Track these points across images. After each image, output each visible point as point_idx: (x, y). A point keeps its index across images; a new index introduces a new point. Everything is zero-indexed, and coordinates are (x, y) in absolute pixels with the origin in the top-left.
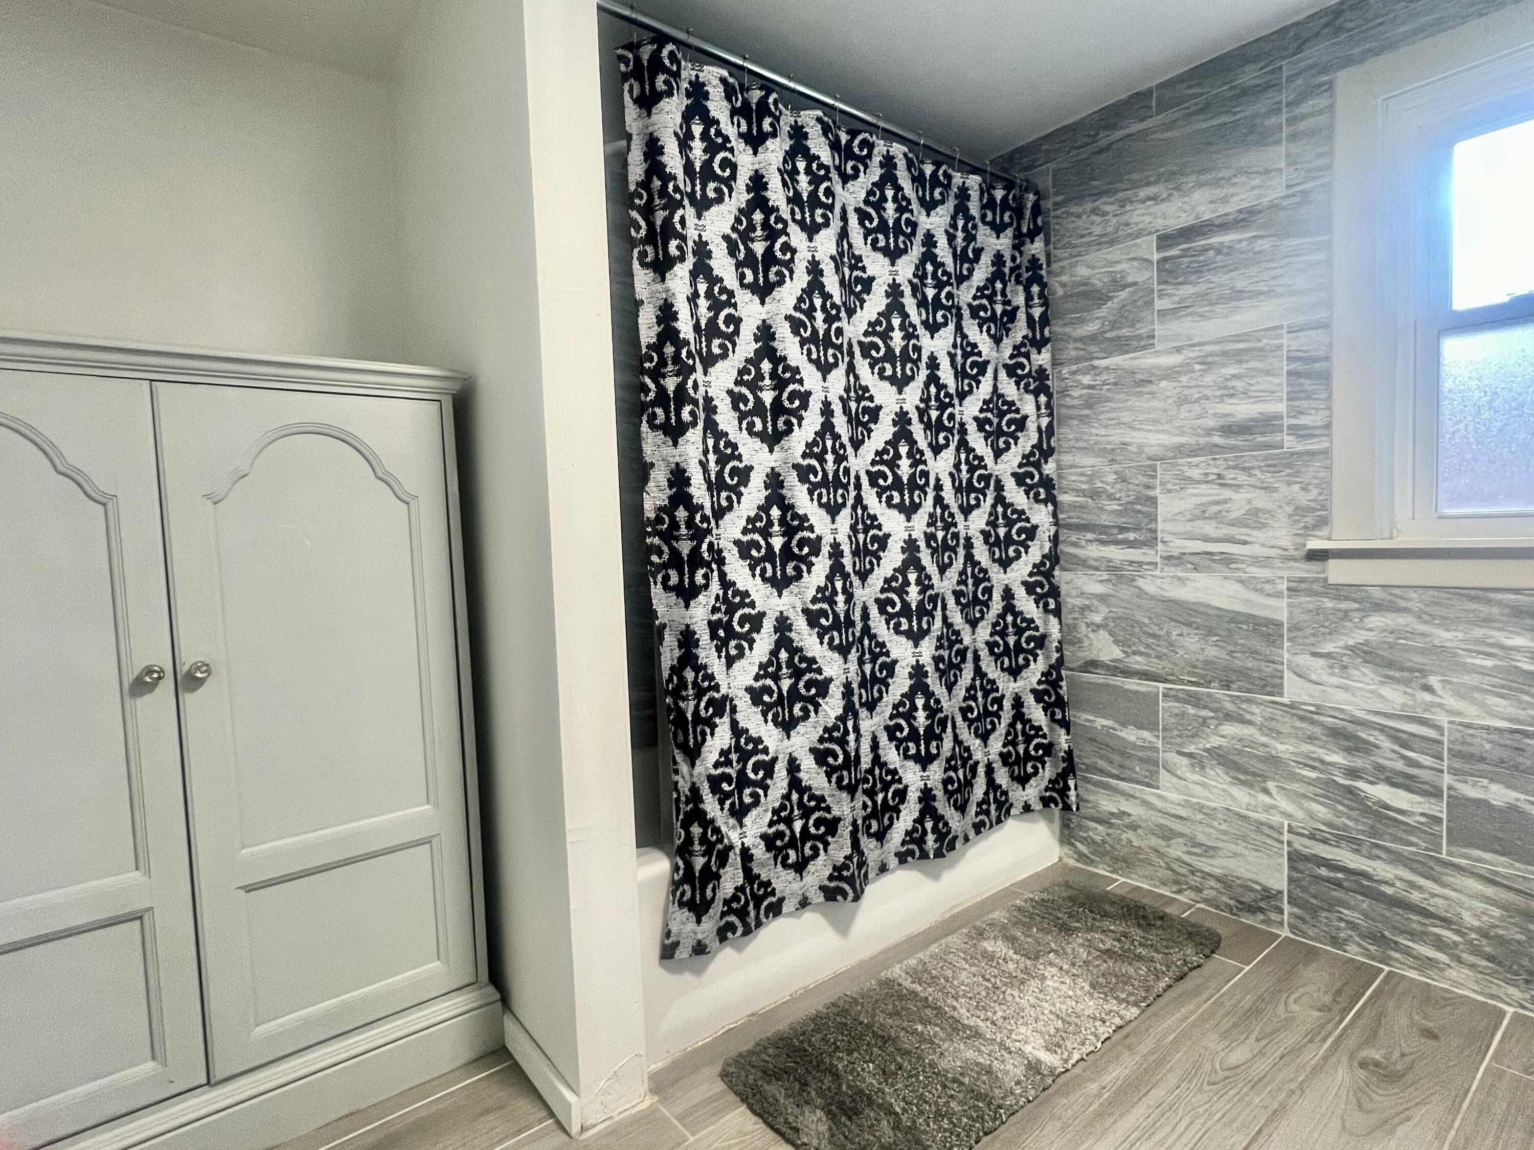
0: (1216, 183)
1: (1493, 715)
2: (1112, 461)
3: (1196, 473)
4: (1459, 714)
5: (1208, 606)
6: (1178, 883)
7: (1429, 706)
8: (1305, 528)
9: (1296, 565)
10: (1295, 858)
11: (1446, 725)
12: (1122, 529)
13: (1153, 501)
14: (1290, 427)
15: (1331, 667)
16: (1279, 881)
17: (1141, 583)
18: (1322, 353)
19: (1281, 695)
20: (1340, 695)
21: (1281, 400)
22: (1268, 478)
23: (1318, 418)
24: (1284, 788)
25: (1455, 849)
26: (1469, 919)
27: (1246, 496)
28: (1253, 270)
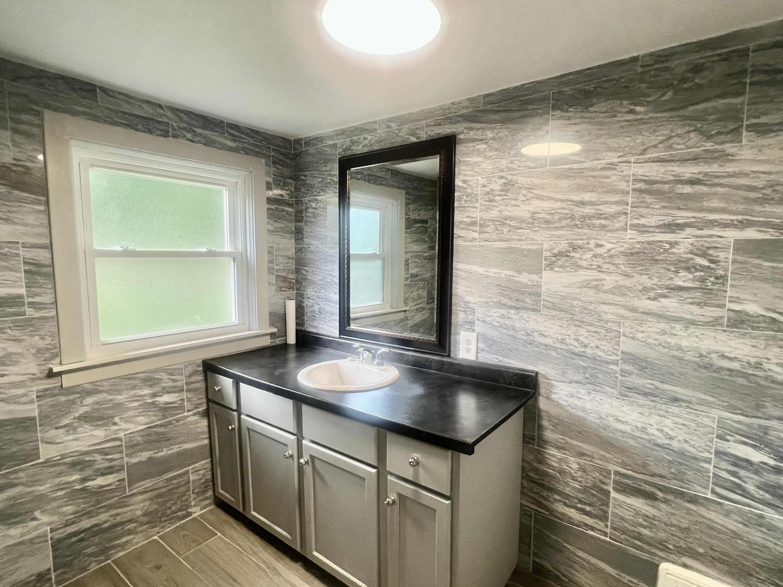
1: (140, 424)
4: (127, 430)
7: (116, 432)
8: (45, 360)
9: (41, 382)
10: (56, 544)
11: (123, 437)
14: (29, 303)
15: (68, 431)
16: (47, 563)
18: (47, 263)
19: (39, 458)
20: (74, 444)
21: (22, 287)
22: (16, 333)
23: (47, 298)
24: (46, 510)
25: (131, 488)
26: (139, 513)
27: (3, 346)
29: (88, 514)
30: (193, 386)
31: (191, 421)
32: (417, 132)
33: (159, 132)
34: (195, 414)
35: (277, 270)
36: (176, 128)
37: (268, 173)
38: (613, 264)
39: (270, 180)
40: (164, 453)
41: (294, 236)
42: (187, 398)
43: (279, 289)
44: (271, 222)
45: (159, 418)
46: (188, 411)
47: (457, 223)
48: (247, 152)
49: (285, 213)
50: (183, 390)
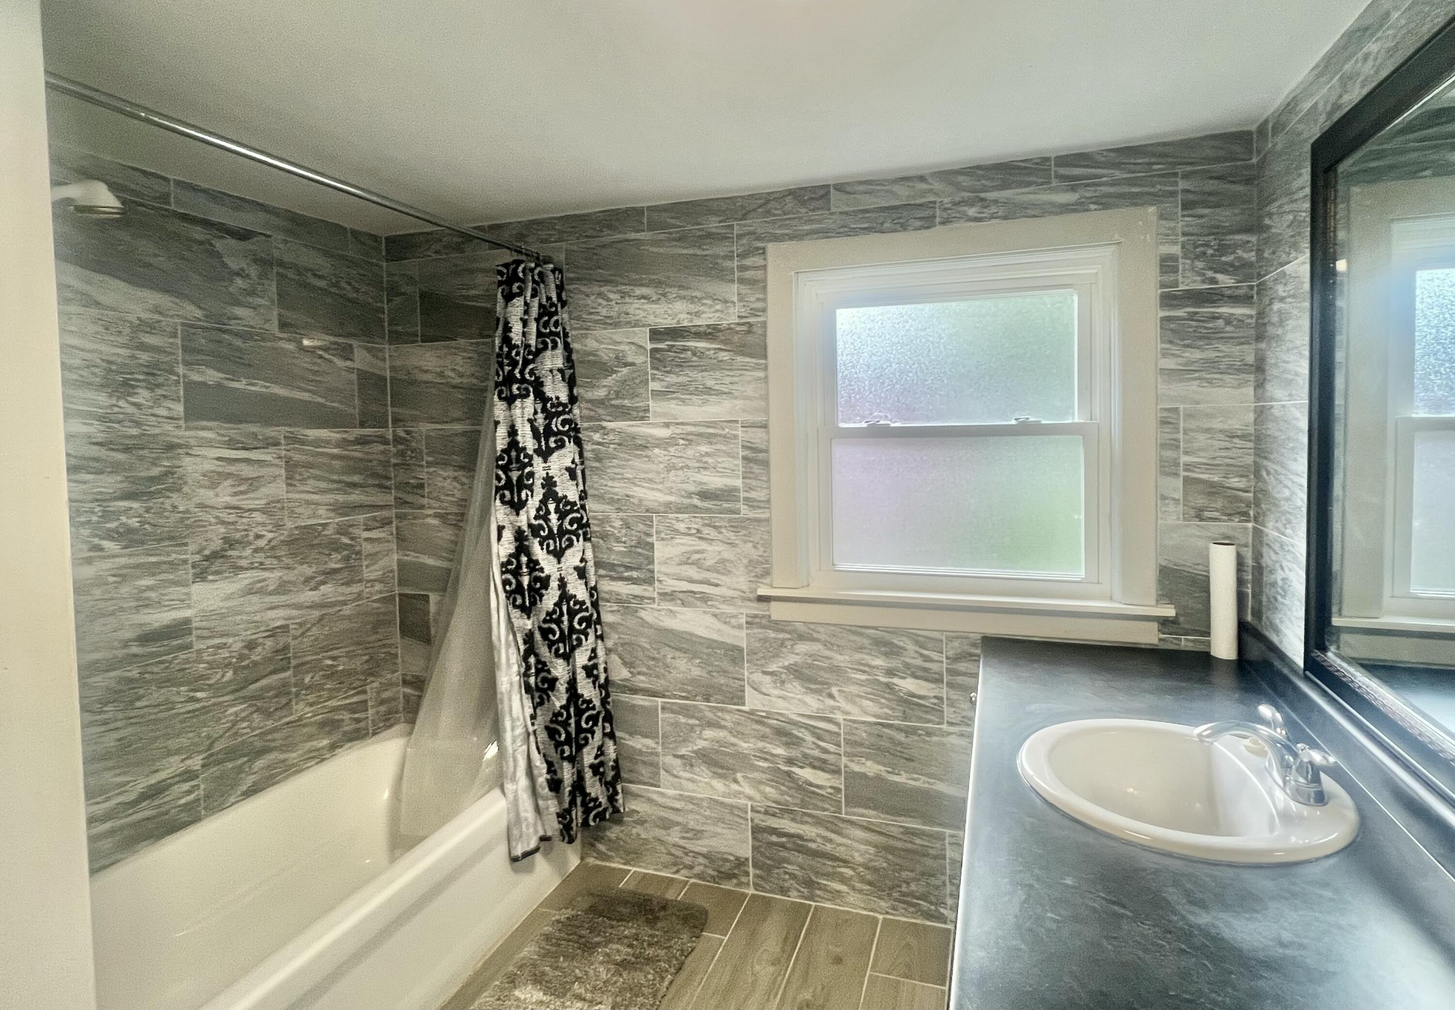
0: (692, 300)
1: (866, 713)
2: (619, 510)
3: (681, 527)
4: (848, 713)
5: (692, 635)
6: (676, 864)
7: (833, 709)
8: (756, 576)
9: (752, 604)
10: (757, 830)
11: (842, 722)
12: (628, 568)
13: (651, 546)
14: (745, 499)
15: (775, 682)
16: (746, 852)
17: (642, 614)
18: (763, 447)
19: (743, 704)
20: (781, 703)
21: (738, 477)
22: (731, 536)
23: (762, 495)
24: (748, 778)
25: (849, 811)
26: (858, 858)
27: (717, 548)
28: (718, 374)
29: (792, 814)
33: (919, 223)
34: (959, 734)
35: (1188, 467)
36: (948, 206)
37: (1167, 237)
40: (901, 779)
43: (1192, 513)
44: (1175, 349)
45: (897, 714)
48: (1105, 203)
49: (1221, 322)
50: (941, 682)
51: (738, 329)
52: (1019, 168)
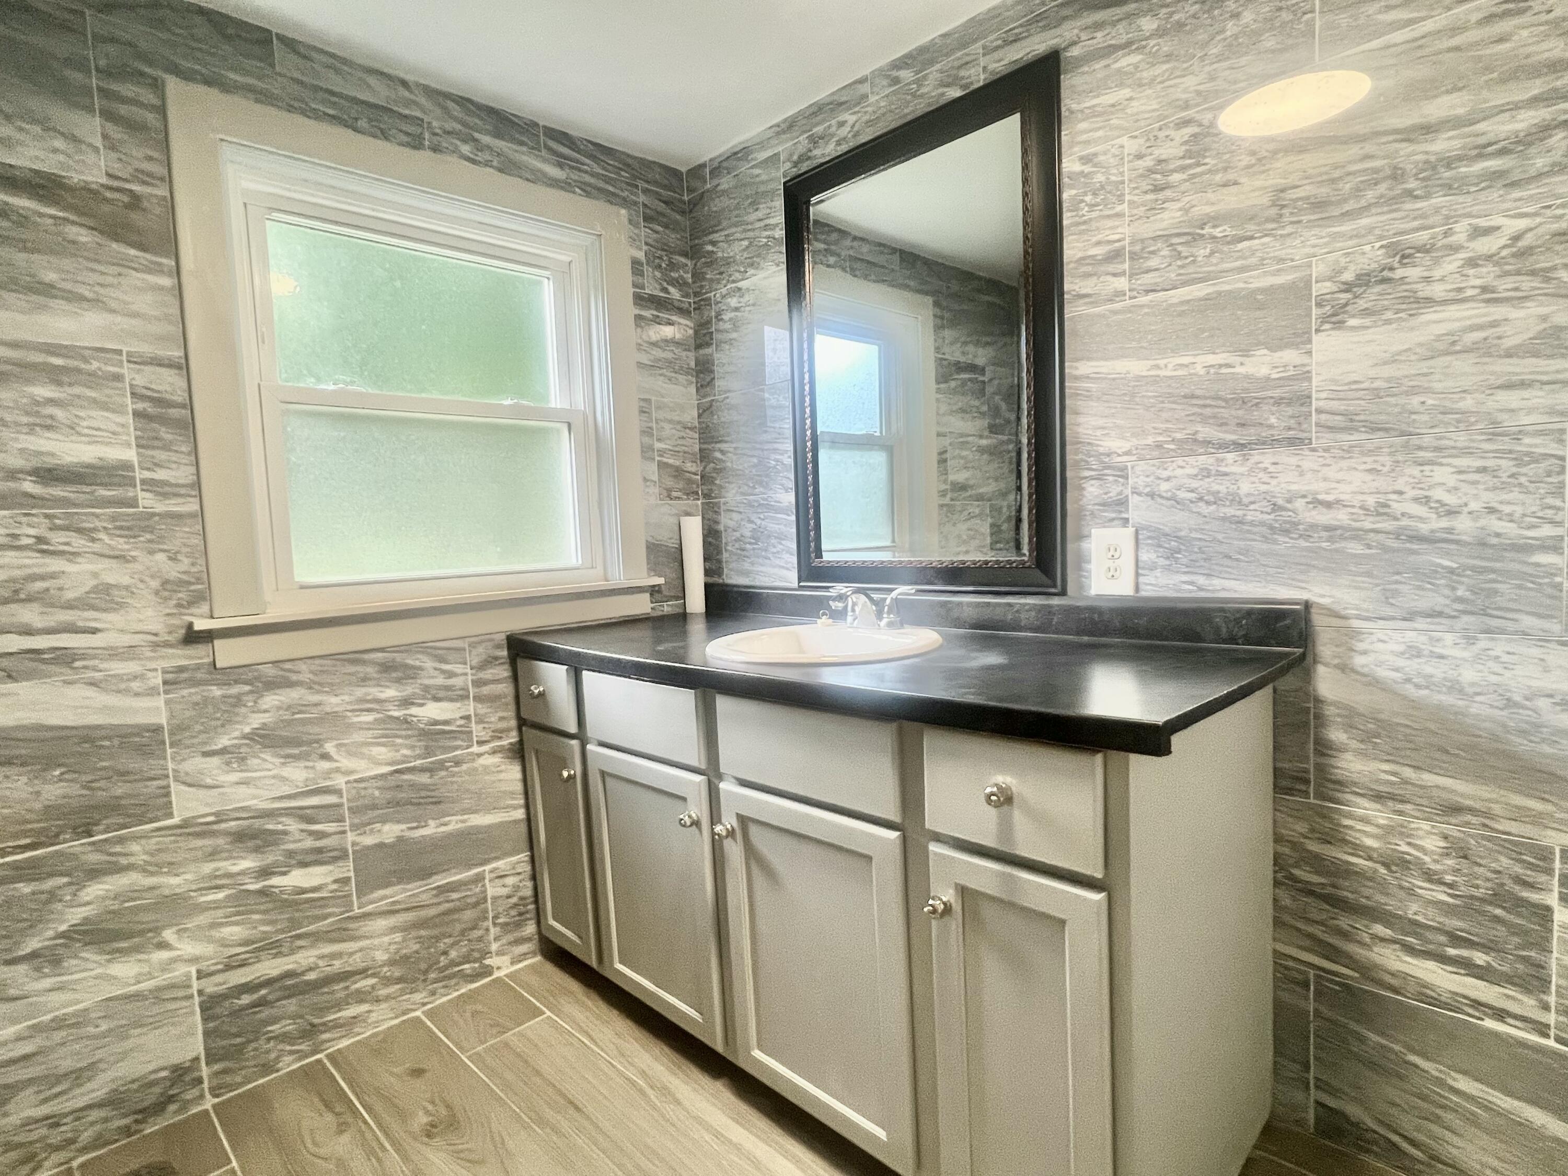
1: (379, 764)
4: (352, 772)
7: (328, 774)
8: (179, 606)
9: (171, 651)
10: (210, 1005)
11: (344, 787)
14: (143, 482)
15: (228, 763)
16: (193, 1048)
18: (180, 398)
19: (170, 815)
20: (243, 791)
21: (126, 445)
22: (120, 544)
23: (181, 474)
24: (186, 930)
25: (364, 899)
26: (381, 956)
27: (90, 567)
28: (67, 263)
29: (273, 948)
30: (486, 690)
31: (486, 767)
32: (962, 73)
33: (405, 139)
34: (494, 752)
35: (662, 453)
36: (438, 131)
37: (633, 240)
38: (1533, 273)
39: (641, 255)
40: (431, 829)
41: (694, 380)
42: (476, 715)
43: (665, 493)
45: (418, 752)
46: (481, 743)
47: (1072, 265)
48: (588, 191)
49: (673, 329)
50: (468, 697)
51: (108, 194)
52: (507, 119)
